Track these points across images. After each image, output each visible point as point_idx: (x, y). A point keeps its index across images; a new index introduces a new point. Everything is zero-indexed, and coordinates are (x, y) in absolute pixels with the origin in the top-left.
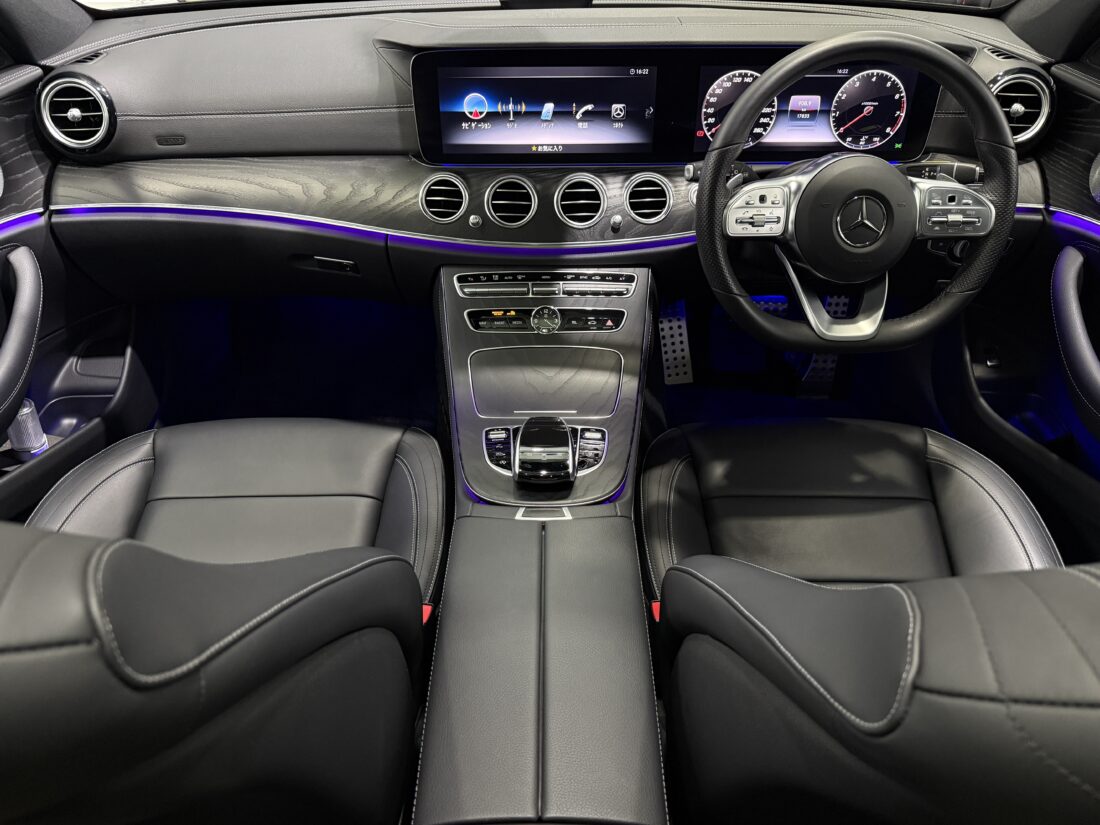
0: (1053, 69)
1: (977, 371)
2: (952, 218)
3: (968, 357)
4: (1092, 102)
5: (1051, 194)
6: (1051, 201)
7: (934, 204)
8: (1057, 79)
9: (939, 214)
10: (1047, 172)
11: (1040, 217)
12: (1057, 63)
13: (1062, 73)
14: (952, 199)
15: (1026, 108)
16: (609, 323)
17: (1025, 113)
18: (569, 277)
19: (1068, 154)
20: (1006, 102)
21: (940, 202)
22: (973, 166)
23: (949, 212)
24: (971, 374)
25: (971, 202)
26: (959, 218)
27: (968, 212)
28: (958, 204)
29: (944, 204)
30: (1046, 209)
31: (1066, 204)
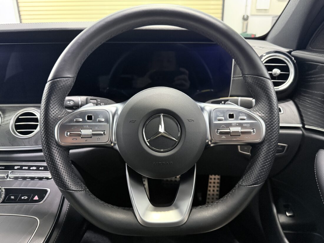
0: (292, 53)
1: (282, 219)
2: (232, 129)
3: (275, 210)
4: (319, 65)
5: (304, 119)
6: (305, 123)
7: (219, 120)
8: (296, 58)
9: (223, 127)
10: (299, 106)
11: (300, 132)
12: (294, 50)
13: (298, 54)
14: (231, 116)
15: (281, 71)
16: (36, 198)
17: (281, 74)
18: (16, 168)
19: (310, 96)
20: (270, 68)
21: (223, 118)
22: (251, 99)
23: (230, 125)
24: (278, 222)
25: (245, 118)
26: (239, 129)
27: (244, 125)
28: (237, 119)
29: (226, 119)
30: (303, 127)
31: (315, 124)
